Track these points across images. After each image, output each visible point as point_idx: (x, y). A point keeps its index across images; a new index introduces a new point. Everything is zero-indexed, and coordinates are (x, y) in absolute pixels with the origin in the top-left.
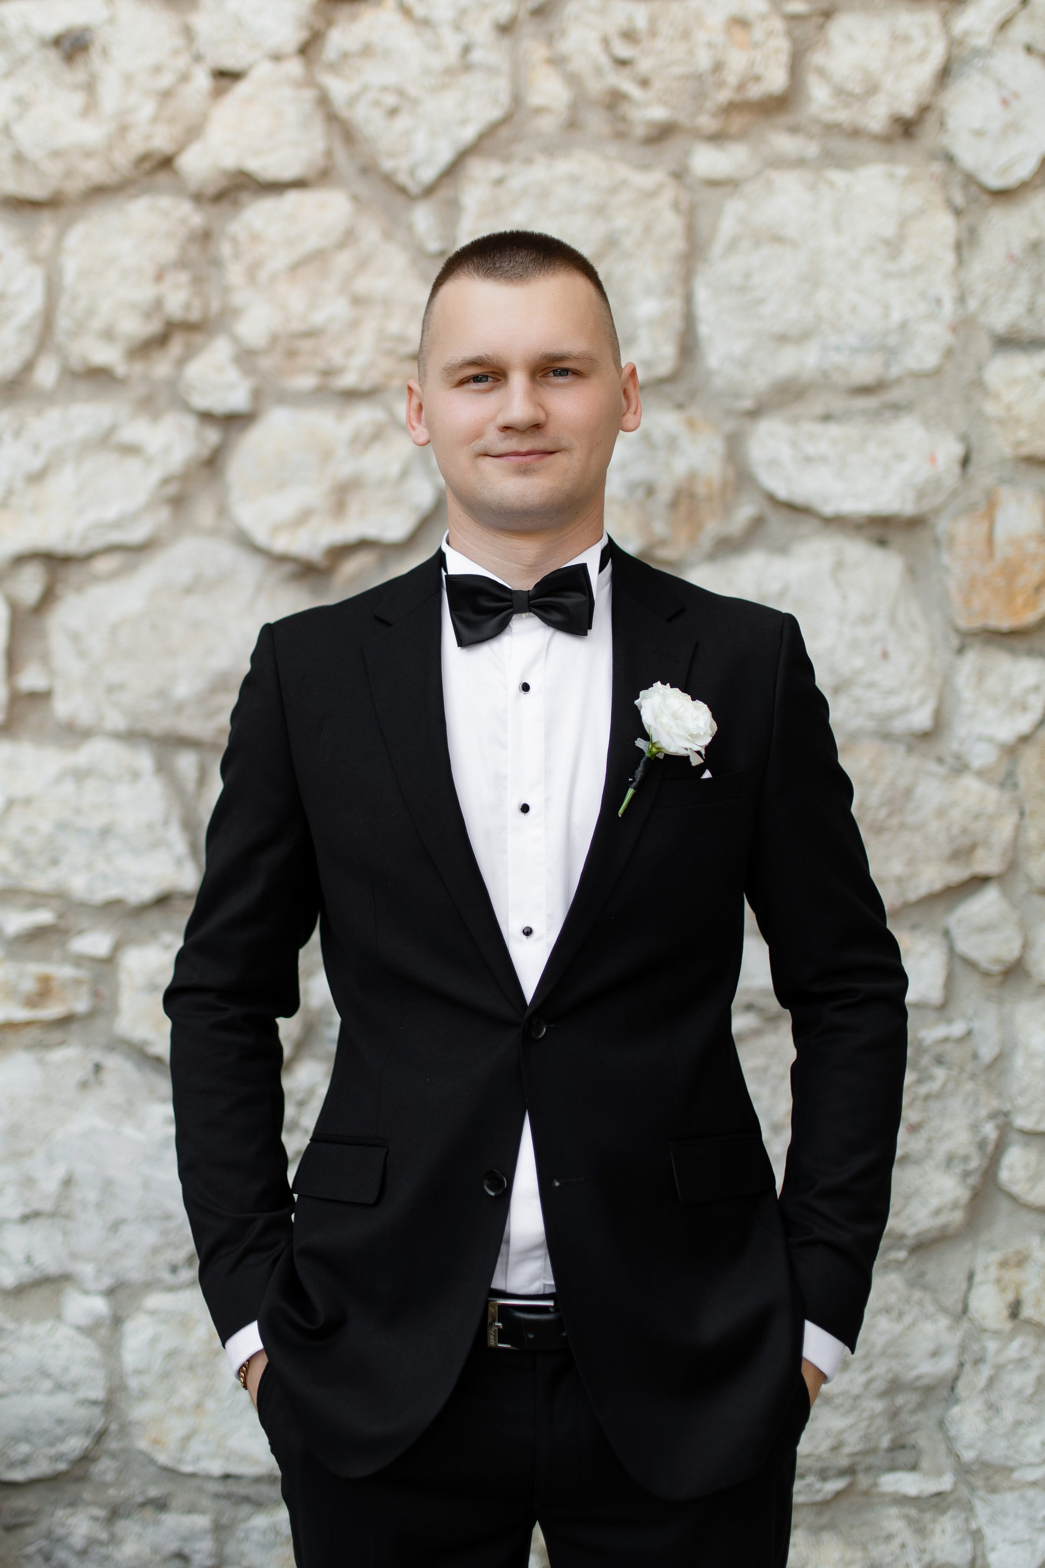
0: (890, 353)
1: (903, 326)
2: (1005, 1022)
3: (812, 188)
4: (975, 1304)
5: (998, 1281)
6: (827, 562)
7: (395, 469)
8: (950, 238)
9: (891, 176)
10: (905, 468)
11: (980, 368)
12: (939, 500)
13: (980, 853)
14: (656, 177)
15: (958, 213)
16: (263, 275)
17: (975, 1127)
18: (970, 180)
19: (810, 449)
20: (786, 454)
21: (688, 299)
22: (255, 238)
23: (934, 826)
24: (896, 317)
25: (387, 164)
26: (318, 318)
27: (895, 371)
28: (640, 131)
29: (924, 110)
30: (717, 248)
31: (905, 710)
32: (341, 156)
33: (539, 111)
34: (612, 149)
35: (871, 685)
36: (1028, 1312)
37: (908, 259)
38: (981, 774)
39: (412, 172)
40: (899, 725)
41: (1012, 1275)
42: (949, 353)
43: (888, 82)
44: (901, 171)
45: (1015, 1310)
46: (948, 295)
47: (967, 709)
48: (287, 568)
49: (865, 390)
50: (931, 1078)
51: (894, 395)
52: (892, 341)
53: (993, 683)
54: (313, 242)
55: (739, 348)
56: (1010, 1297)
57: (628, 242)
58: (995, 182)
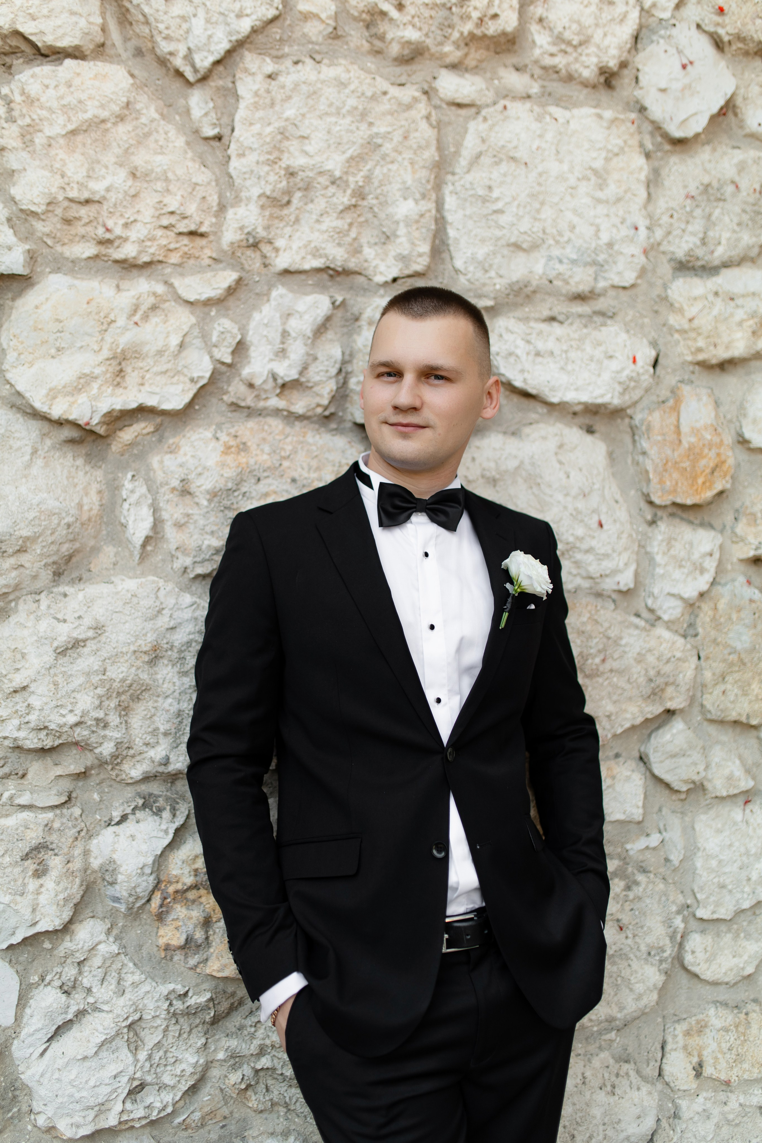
0: (599, 266)
1: (610, 245)
2: (689, 830)
3: (539, 119)
4: (667, 1069)
5: (685, 1047)
6: (552, 444)
7: (174, 341)
8: (643, 176)
9: (600, 117)
10: (614, 365)
11: (665, 287)
12: (636, 395)
13: (670, 691)
14: (410, 92)
15: (648, 156)
16: (39, 140)
17: (668, 922)
18: (657, 128)
19: (540, 346)
20: (521, 348)
21: (440, 205)
22: (30, 101)
23: (637, 670)
24: (605, 237)
25: (164, 47)
26: (98, 187)
27: (602, 284)
28: (395, 49)
29: (624, 65)
30: (463, 162)
31: (615, 572)
32: (115, 35)
33: (306, 17)
34: (371, 63)
35: (589, 551)
36: (708, 1070)
37: (612, 190)
38: (669, 625)
39: (189, 57)
40: (608, 585)
41: (695, 1041)
42: (643, 272)
43: (598, 36)
44: (608, 114)
45: (698, 1070)
46: (643, 224)
47: (659, 571)
48: (67, 433)
49: (580, 298)
50: (637, 883)
51: (601, 304)
52: (601, 258)
53: (678, 550)
54: (92, 111)
55: (481, 252)
56: (695, 1060)
57: (388, 147)
58: (677, 133)
